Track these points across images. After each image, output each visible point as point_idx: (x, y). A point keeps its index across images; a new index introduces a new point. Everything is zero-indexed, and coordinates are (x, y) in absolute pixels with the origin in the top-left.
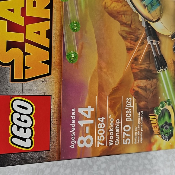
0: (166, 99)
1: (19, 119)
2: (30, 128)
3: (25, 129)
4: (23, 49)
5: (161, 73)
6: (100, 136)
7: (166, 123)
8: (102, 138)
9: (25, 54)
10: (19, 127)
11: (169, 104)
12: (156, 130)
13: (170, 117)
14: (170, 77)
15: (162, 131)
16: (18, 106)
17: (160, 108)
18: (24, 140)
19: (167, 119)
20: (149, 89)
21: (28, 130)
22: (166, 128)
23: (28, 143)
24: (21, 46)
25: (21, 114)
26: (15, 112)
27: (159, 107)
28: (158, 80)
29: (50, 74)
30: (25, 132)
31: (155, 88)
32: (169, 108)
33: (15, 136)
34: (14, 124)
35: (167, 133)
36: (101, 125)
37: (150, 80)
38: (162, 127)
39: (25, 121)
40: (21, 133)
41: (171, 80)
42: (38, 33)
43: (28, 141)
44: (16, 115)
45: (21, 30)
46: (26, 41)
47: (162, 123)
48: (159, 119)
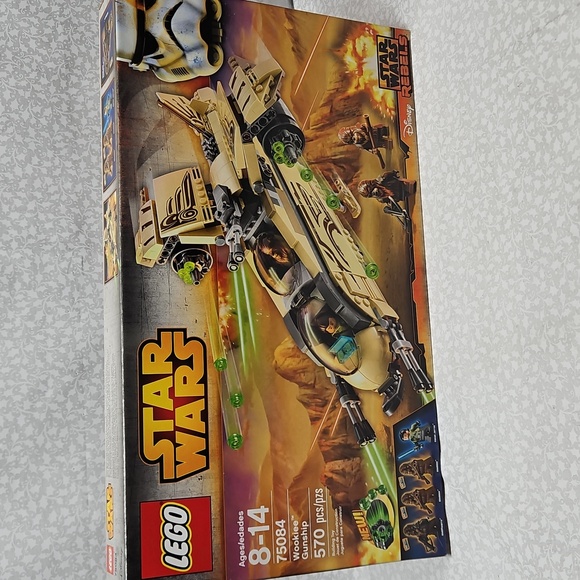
0: (377, 486)
1: (172, 531)
2: (186, 541)
3: (180, 543)
4: (173, 441)
5: (367, 447)
6: (279, 547)
7: (380, 522)
8: (283, 550)
9: (176, 445)
10: (172, 542)
11: (383, 493)
12: (365, 533)
13: (386, 511)
14: (381, 451)
15: (375, 535)
16: (171, 514)
17: (369, 500)
18: (179, 557)
19: (381, 515)
20: (349, 473)
21: (184, 545)
22: (381, 530)
23: (184, 563)
24: (170, 436)
25: (174, 524)
26: (167, 522)
27: (367, 499)
28: (361, 458)
29: (207, 468)
30: (180, 548)
31: (358, 470)
32: (384, 499)
33: (168, 554)
34: (166, 538)
35: (383, 537)
36: (280, 531)
37: (349, 459)
38: (374, 528)
39: (180, 533)
40: (174, 550)
41: (382, 456)
42: (191, 416)
43: (185, 558)
44: (169, 526)
45: (170, 415)
46: (177, 428)
47: (373, 522)
48: (369, 516)
